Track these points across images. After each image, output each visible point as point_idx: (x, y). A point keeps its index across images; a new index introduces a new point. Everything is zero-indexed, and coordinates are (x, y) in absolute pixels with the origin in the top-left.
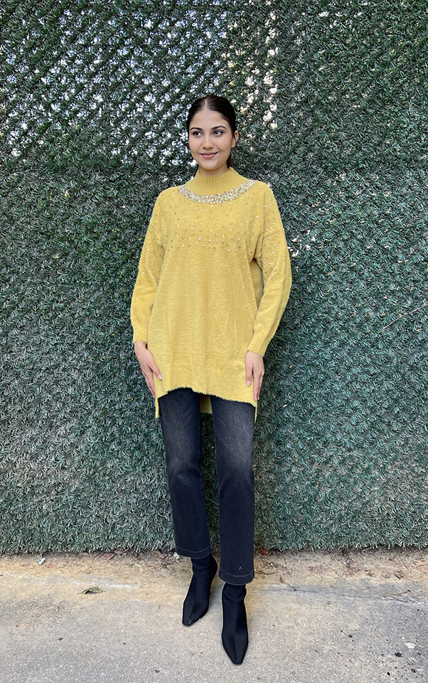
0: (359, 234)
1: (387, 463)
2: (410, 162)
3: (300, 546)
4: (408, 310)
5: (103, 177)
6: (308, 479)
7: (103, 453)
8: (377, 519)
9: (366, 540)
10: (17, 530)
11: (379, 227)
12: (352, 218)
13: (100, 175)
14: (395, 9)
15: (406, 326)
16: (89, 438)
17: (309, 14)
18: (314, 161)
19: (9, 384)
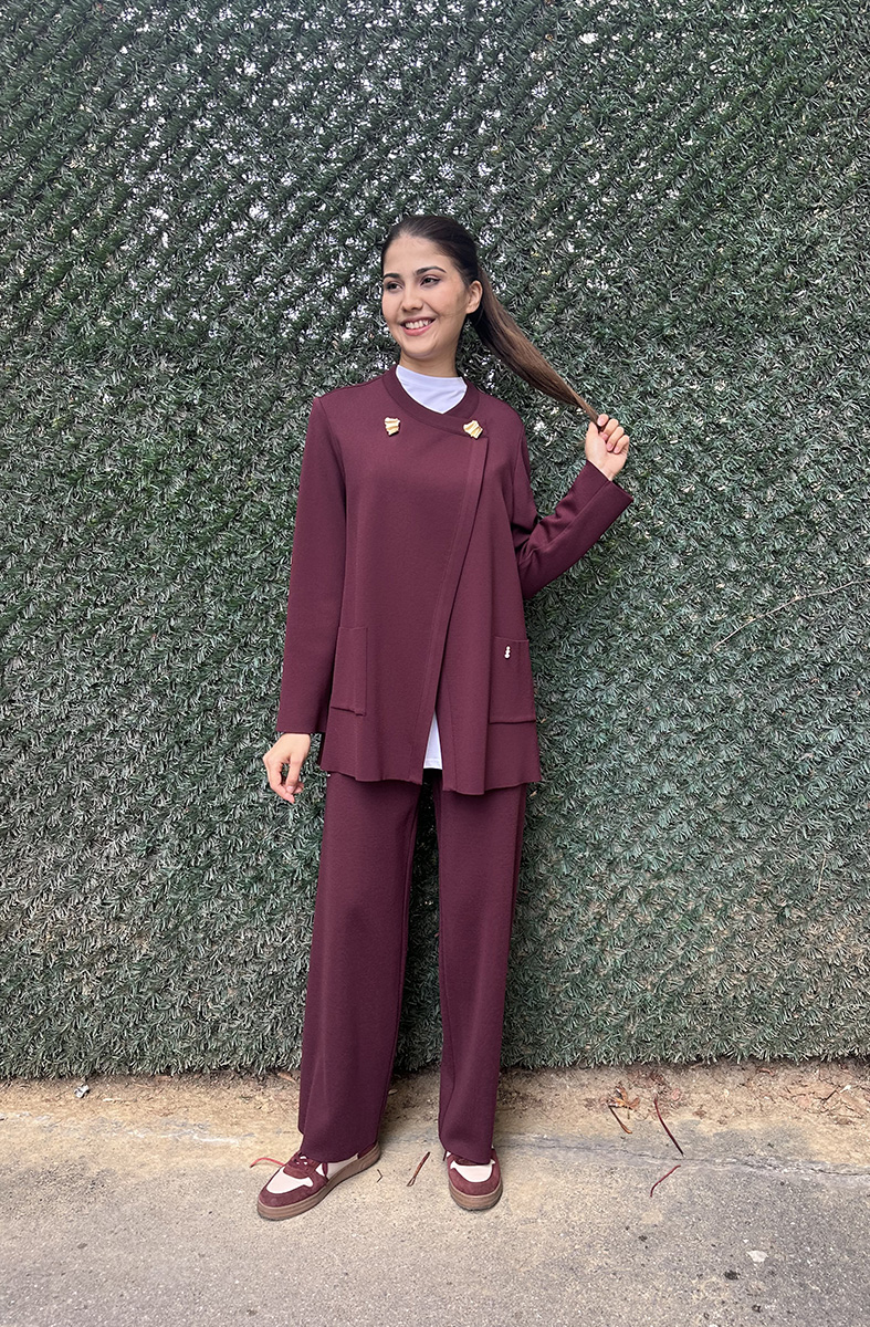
0: (667, 465)
1: (732, 901)
2: (766, 323)
3: (568, 1059)
4: (763, 608)
5: (173, 365)
6: (582, 933)
7: (192, 889)
8: (715, 1007)
9: (694, 1048)
10: (34, 1034)
11: (705, 451)
12: (653, 433)
13: (169, 360)
14: (726, 23)
15: (760, 639)
16: (166, 863)
17: (560, 38)
18: (576, 324)
19: (12, 762)
